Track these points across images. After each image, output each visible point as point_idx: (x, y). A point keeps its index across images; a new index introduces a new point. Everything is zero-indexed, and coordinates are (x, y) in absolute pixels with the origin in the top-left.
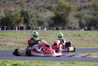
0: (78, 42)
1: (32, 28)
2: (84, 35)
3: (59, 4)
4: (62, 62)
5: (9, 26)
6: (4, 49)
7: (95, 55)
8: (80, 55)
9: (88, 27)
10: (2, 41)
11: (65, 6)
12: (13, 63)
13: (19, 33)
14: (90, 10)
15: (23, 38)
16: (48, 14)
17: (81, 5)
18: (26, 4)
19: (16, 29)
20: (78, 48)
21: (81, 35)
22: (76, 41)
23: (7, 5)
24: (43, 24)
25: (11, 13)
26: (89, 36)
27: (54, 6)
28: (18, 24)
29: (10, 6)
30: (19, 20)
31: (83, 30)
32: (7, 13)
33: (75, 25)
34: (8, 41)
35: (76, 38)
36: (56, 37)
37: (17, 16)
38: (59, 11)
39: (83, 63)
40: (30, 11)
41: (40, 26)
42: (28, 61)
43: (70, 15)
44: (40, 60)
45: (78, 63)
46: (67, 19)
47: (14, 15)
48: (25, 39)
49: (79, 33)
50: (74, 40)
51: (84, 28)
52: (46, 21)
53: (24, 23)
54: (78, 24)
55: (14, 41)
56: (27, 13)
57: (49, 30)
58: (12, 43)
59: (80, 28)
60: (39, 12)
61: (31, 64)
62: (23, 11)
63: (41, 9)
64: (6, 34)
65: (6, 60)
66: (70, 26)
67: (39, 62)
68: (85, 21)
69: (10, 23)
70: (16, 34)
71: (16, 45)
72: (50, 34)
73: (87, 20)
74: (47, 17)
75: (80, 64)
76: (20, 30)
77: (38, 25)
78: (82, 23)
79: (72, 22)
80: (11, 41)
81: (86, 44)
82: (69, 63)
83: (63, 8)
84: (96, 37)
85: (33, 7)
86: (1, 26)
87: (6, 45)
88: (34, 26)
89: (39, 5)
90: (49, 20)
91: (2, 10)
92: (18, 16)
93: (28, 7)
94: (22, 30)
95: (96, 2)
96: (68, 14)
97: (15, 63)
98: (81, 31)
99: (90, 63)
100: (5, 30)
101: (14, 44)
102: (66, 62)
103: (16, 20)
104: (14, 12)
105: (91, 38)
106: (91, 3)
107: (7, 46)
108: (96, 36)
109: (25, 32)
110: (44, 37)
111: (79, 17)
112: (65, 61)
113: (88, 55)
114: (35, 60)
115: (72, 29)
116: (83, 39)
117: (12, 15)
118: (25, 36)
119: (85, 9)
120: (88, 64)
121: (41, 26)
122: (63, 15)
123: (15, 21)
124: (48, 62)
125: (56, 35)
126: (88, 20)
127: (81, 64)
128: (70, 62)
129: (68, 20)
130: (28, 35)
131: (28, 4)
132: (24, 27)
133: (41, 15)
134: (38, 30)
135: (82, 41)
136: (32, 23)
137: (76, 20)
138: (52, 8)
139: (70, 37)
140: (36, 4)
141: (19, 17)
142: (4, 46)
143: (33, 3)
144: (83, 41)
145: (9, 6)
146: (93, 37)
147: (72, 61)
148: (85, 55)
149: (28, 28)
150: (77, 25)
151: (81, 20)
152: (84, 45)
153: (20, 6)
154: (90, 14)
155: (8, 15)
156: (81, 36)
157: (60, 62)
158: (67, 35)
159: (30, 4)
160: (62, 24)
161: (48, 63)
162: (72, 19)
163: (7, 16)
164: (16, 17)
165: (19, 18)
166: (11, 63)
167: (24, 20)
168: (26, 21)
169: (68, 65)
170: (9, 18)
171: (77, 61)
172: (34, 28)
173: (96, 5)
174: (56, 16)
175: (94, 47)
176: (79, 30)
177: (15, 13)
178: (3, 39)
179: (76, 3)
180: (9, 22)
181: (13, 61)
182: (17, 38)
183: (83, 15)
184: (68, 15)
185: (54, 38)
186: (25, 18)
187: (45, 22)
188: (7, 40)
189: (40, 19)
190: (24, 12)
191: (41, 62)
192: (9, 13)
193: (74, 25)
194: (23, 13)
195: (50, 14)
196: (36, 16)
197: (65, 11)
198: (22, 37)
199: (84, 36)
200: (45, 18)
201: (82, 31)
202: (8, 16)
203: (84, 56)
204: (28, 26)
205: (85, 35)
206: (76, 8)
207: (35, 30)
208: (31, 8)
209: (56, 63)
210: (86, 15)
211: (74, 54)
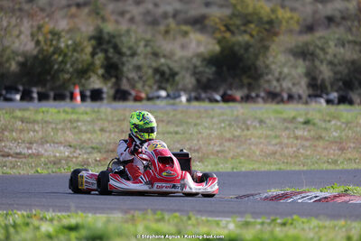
0: (303, 146)
1: (133, 93)
2: (325, 121)
3: (234, 6)
4: (243, 220)
5: (48, 86)
6: (32, 172)
8: (309, 194)
9: (341, 93)
10: (24, 142)
11: (255, 13)
12: (66, 222)
13: (86, 113)
14: (350, 30)
15: (102, 130)
16: (194, 44)
17: (315, 12)
18: (111, 7)
19: (76, 99)
20: (305, 168)
21: (316, 121)
22: (295, 142)
23: (42, 10)
24: (174, 81)
25: (58, 40)
27: (216, 14)
28: (83, 81)
29: (53, 12)
30: (85, 66)
31: (322, 101)
32: (41, 38)
33: (294, 84)
34: (47, 142)
35: (296, 131)
36: (221, 128)
37: (79, 49)
38: (233, 33)
39: (321, 223)
40: (128, 31)
41: (165, 89)
42: (118, 216)
43: (273, 47)
44: (162, 210)
45: (303, 222)
46: (264, 62)
47: (67, 46)
48: (107, 134)
49: (306, 114)
50: (288, 138)
51: (327, 94)
52: (187, 69)
53: (105, 78)
54: (304, 82)
55: (66, 141)
56: (117, 40)
57: (195, 104)
58: (62, 148)
59: (310, 96)
60: (160, 38)
61: (129, 227)
62: (100, 31)
63: (168, 26)
64: (39, 117)
65: (39, 211)
66: (275, 87)
67: (161, 220)
68: (332, 70)
69: (54, 78)
70: (74, 117)
71: (76, 158)
72: (200, 117)
73: (335, 65)
74: (189, 53)
75: (312, 226)
76: (89, 100)
77: (156, 82)
78: (321, 77)
79: (280, 73)
80: (56, 141)
81: (334, 155)
82: (269, 224)
83: (247, 22)
85: (138, 18)
86: (21, 88)
87: (38, 155)
88: (143, 86)
89: (160, 11)
90: (195, 67)
91: (23, 29)
92: (82, 50)
93: (120, 19)
94: (97, 103)
96: (267, 43)
97: (73, 221)
98: (313, 105)
99: (349, 222)
100: (36, 101)
101: (67, 154)
102: (259, 220)
103: (75, 66)
104: (68, 36)
105: (350, 132)
106: (352, 6)
107: (43, 159)
109: (109, 110)
110: (177, 126)
111: (309, 57)
112: (256, 214)
113: (340, 196)
114: (144, 210)
115: (279, 99)
116: (321, 137)
117: (62, 45)
118: (106, 125)
119: (328, 27)
120: (340, 228)
121: (169, 87)
122: (247, 47)
123: (71, 70)
124: (193, 219)
125: (223, 121)
126: (340, 64)
127: (314, 227)
128: (272, 218)
129: (267, 67)
130: (118, 120)
131: (120, 6)
132: (105, 89)
133: (166, 46)
134: (158, 102)
135: (317, 143)
136: (132, 75)
137: (296, 67)
138: (207, 22)
139: (273, 128)
140: (150, 6)
141: (86, 54)
142: (30, 160)
143: (138, 2)
144: (321, 143)
145: (50, 16)
146: (359, 129)
147: (282, 215)
148: (328, 195)
149: (121, 95)
150: (299, 83)
151: (315, 67)
152: (325, 159)
153: (89, 14)
154: (347, 45)
155: (45, 48)
156: (314, 124)
157: (239, 219)
158: (265, 123)
159: (128, 8)
160: (246, 81)
161: (193, 220)
162: (282, 65)
163: (41, 51)
164: (75, 54)
165: (86, 57)
166: (55, 223)
167: (105, 63)
168: (112, 70)
169: (268, 228)
170: (50, 57)
171: (301, 215)
172: (143, 95)
174: (222, 51)
176: (306, 103)
177: (71, 39)
178: (29, 133)
179: (297, 5)
180: (49, 73)
181: (64, 214)
182: (80, 132)
183: (322, 49)
184: (266, 48)
185: (216, 130)
186: (107, 58)
187: (183, 73)
188: (42, 138)
189: (163, 60)
190: (106, 37)
191: (166, 217)
192: (52, 41)
193: (290, 85)
194: (100, 40)
195: (200, 45)
196: (149, 49)
197: (254, 33)
198: (97, 128)
199: (324, 125)
200: (181, 58)
201: (317, 106)
202: (47, 51)
203: (326, 198)
204: (119, 86)
205: (329, 121)
206: (298, 22)
207: (145, 102)
208: (132, 20)
209: (224, 222)
210: (332, 49)
211: (289, 190)
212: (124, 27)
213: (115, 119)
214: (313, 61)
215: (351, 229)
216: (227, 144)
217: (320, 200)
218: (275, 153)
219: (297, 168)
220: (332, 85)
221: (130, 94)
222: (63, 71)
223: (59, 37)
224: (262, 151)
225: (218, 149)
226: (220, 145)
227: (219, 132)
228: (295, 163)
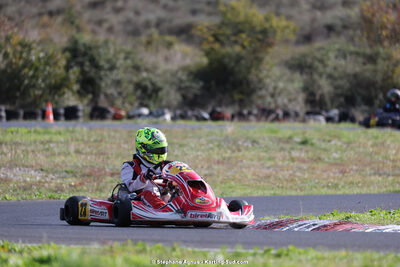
0: (300, 169)
1: (112, 111)
2: (324, 141)
3: (224, 14)
4: (234, 250)
5: (18, 103)
7: (369, 223)
8: (307, 222)
9: (342, 109)
11: (247, 22)
12: (37, 254)
13: (60, 133)
14: (351, 40)
15: (78, 152)
16: (179, 56)
17: (314, 20)
18: (87, 15)
19: (48, 118)
20: (302, 193)
21: (314, 141)
22: (292, 164)
23: (10, 19)
24: (157, 97)
25: (29, 52)
26: (345, 143)
27: (204, 22)
28: (56, 97)
29: (23, 21)
30: (59, 81)
31: (322, 118)
32: (9, 50)
33: (290, 101)
34: (16, 166)
35: (292, 152)
36: (212, 149)
37: (51, 62)
38: (222, 44)
39: (319, 254)
40: (106, 42)
41: (146, 106)
42: (95, 246)
43: (267, 59)
44: (144, 240)
45: (300, 253)
46: (257, 76)
47: (39, 59)
48: (83, 157)
49: (304, 133)
50: (284, 159)
51: (327, 111)
52: (172, 84)
53: (80, 94)
54: (301, 97)
55: (37, 164)
56: (94, 52)
57: (181, 122)
58: (33, 172)
59: (308, 113)
60: (141, 49)
61: (107, 259)
62: (76, 42)
63: (151, 36)
64: (8, 138)
65: (6, 242)
66: (270, 103)
67: (143, 251)
68: (331, 84)
69: (25, 93)
70: (47, 137)
71: (49, 183)
72: (186, 137)
73: (336, 79)
74: (174, 66)
75: (309, 257)
76: (63, 118)
77: (139, 98)
78: (318, 94)
79: (275, 88)
80: (26, 164)
81: (334, 178)
82: (262, 255)
83: (238, 32)
84: (375, 149)
85: (118, 28)
87: (6, 180)
88: (123, 103)
89: (142, 19)
90: (181, 81)
92: (56, 64)
93: (97, 28)
94: (73, 122)
95: (376, 7)
96: (260, 55)
97: (45, 253)
98: (312, 123)
99: (351, 253)
100: (4, 120)
101: (38, 178)
102: (251, 251)
103: (48, 82)
104: (39, 48)
105: (352, 153)
106: (354, 13)
107: (11, 185)
108: (372, 146)
109: (85, 129)
111: (307, 70)
112: (248, 244)
113: (340, 224)
114: (123, 241)
115: (273, 116)
116: (320, 159)
117: (33, 58)
118: (82, 146)
119: (328, 36)
120: (341, 259)
121: (151, 104)
122: (238, 59)
123: (43, 85)
124: (178, 250)
125: (211, 142)
127: (312, 259)
128: (266, 248)
129: (260, 81)
130: (95, 141)
131: (97, 14)
132: (81, 107)
133: (148, 58)
134: (139, 121)
135: (315, 165)
136: (112, 91)
137: (292, 81)
138: (193, 32)
139: (267, 149)
140: (131, 15)
141: (60, 68)
143: (117, 11)
144: (320, 166)
145: (20, 25)
146: (362, 149)
147: (276, 245)
148: (327, 223)
149: (98, 113)
150: (295, 99)
151: (314, 82)
152: (325, 183)
153: (63, 23)
154: (349, 57)
155: (14, 60)
156: (312, 144)
157: (229, 250)
158: (257, 143)
159: (106, 17)
160: (237, 97)
161: (178, 252)
162: (276, 79)
163: (10, 64)
164: (48, 68)
165: (60, 71)
166: (25, 255)
167: (81, 77)
168: (89, 85)
169: (261, 260)
170: (20, 71)
171: (298, 245)
172: (123, 113)
173: (375, 20)
174: (211, 63)
175: (365, 191)
176: (304, 121)
177: (42, 51)
179: (294, 12)
180: (19, 90)
181: (35, 245)
183: (321, 61)
184: (259, 60)
185: (203, 151)
186: (83, 72)
187: (167, 88)
188: (10, 162)
189: (145, 75)
190: (82, 49)
191: (148, 248)
192: (21, 53)
194: (75, 53)
195: (185, 57)
196: (129, 62)
197: (246, 44)
198: (72, 149)
199: (323, 145)
200: (165, 72)
201: (316, 124)
202: (16, 64)
203: (325, 226)
204: (96, 103)
205: (329, 141)
206: (294, 31)
207: (125, 121)
208: (110, 30)
209: (212, 253)
210: (332, 61)
211: (284, 218)
212: (101, 37)
213: (92, 140)
214: (311, 74)
215: (352, 261)
216: (216, 167)
217: (318, 229)
218: (268, 177)
219: (293, 193)
220: (332, 101)
221: (108, 112)
222: (34, 86)
223: (30, 50)
224: (254, 174)
225: (207, 172)
226: (208, 168)
227: (207, 153)
228: (291, 187)
